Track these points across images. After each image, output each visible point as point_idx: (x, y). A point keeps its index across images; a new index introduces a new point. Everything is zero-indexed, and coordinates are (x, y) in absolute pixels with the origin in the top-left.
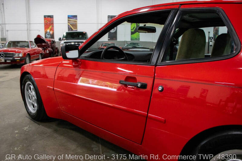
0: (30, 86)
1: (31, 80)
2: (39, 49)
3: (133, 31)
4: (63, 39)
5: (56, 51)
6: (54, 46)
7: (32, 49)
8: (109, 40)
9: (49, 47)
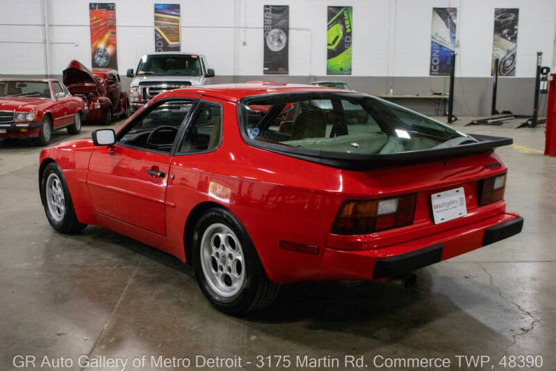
0: (56, 180)
1: (56, 171)
2: (74, 100)
3: (333, 47)
4: (137, 74)
5: (122, 104)
6: (117, 90)
7: (57, 101)
8: (265, 72)
9: (101, 93)
